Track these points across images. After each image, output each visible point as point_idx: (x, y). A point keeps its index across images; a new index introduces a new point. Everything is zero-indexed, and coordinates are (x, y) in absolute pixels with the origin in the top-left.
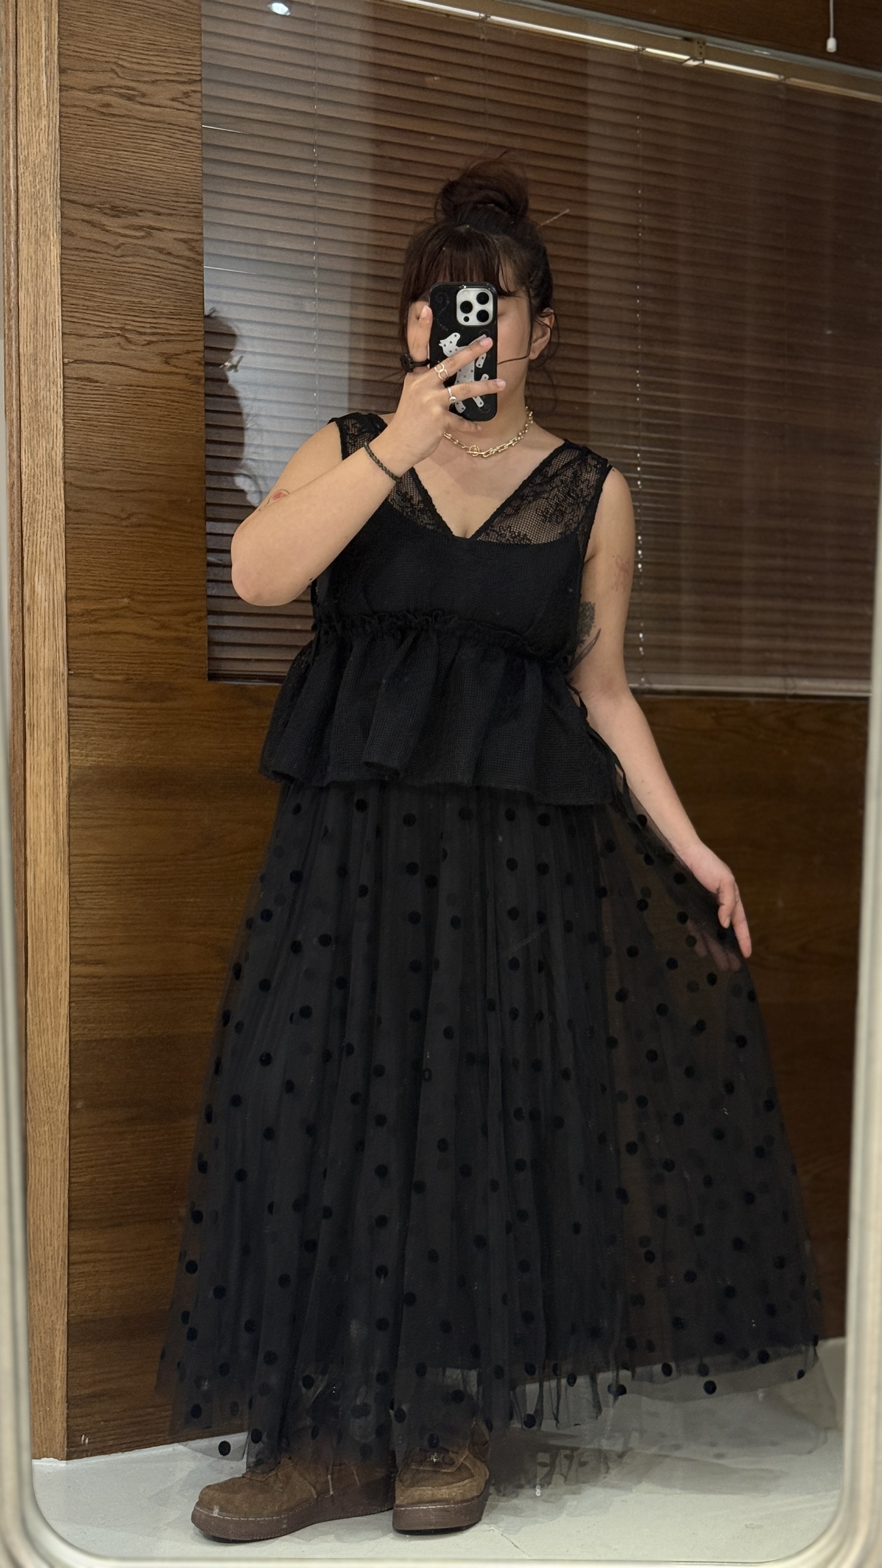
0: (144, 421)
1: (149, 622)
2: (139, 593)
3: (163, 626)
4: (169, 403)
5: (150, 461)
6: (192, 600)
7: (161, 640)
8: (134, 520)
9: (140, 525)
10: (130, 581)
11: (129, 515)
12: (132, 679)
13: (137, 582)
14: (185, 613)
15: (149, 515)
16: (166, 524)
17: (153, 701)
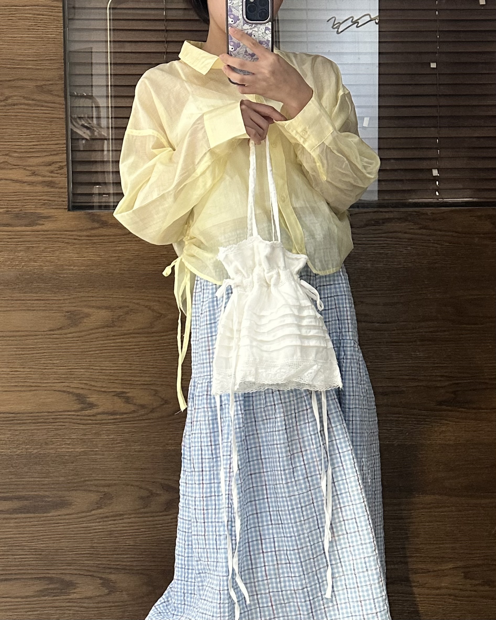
0: (16, 30)
1: (21, 171)
2: (15, 151)
3: (34, 174)
4: (36, 16)
5: (22, 59)
6: (54, 155)
7: (31, 183)
8: (10, 101)
9: (14, 105)
10: (8, 143)
11: (7, 97)
12: (10, 211)
13: (14, 143)
14: (50, 164)
15: (21, 96)
16: (34, 102)
17: (26, 226)
